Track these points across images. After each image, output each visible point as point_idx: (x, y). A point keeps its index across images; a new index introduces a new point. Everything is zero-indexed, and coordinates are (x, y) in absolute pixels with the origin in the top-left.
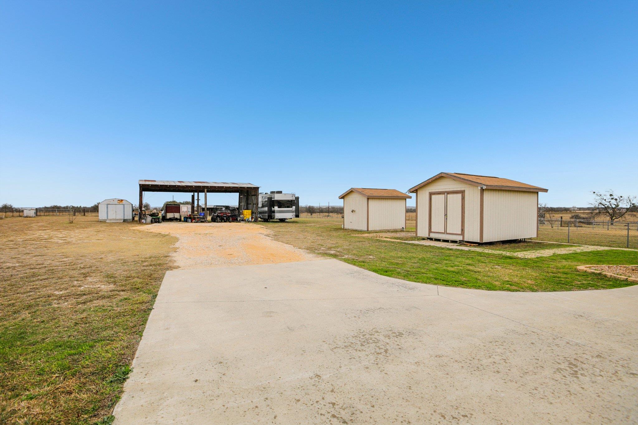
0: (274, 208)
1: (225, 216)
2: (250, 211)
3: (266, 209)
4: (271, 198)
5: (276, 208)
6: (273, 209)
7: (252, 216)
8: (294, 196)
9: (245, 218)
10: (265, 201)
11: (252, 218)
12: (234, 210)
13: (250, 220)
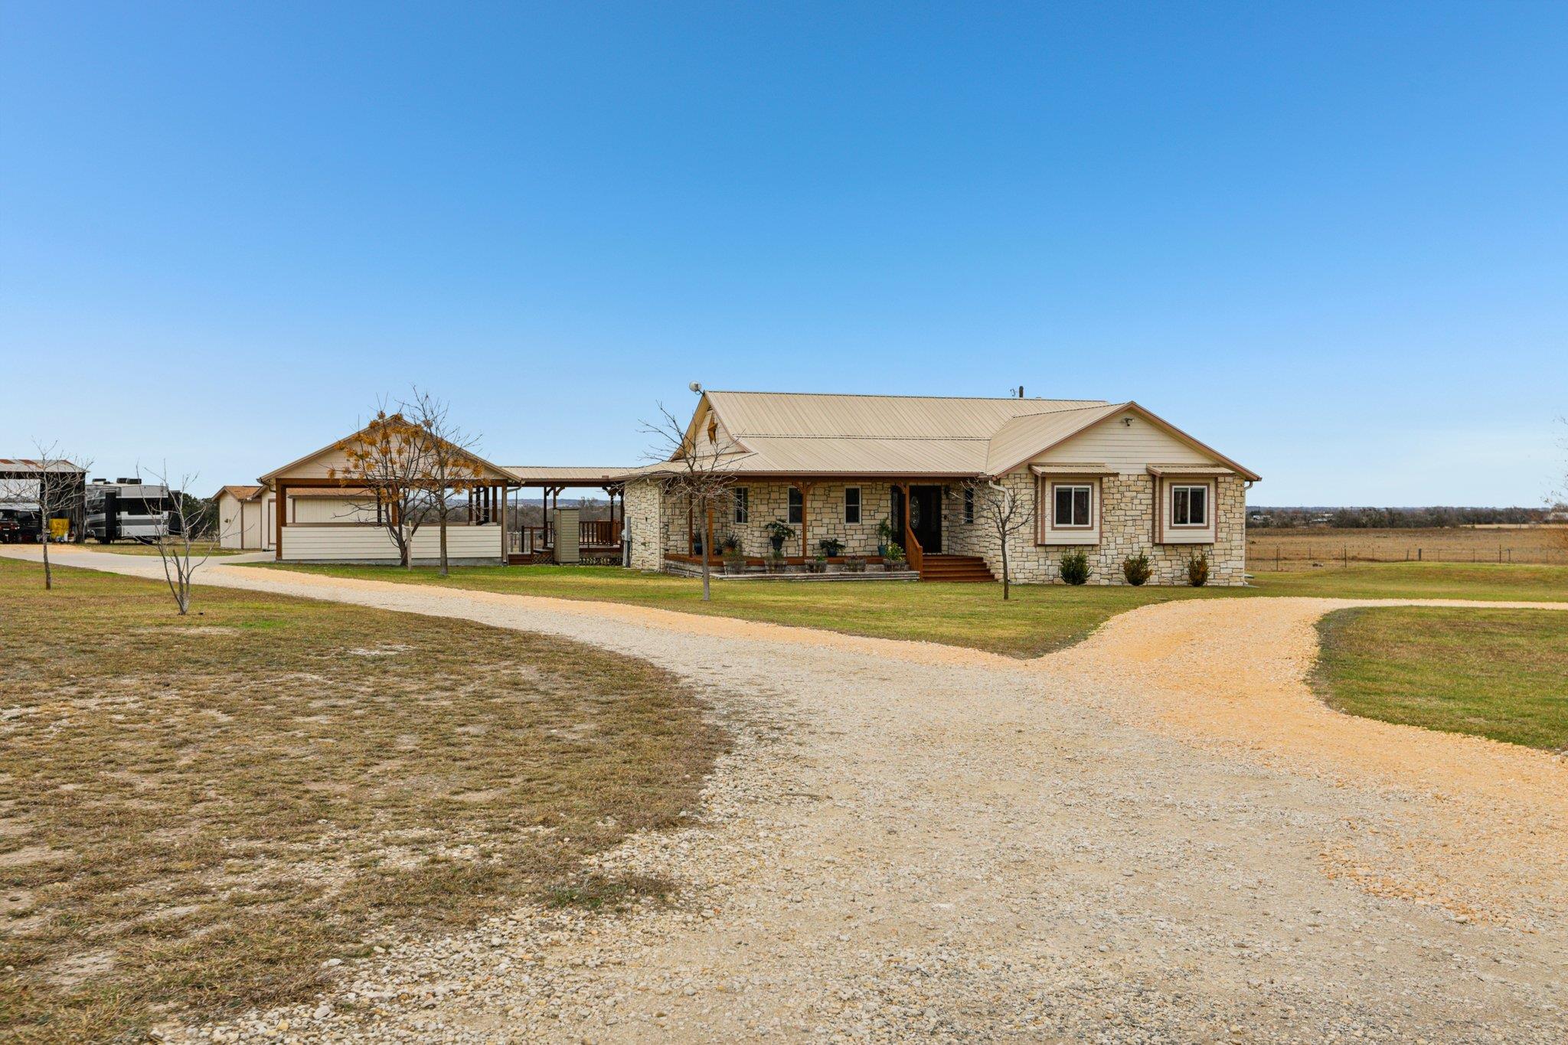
0: (119, 514)
1: (7, 532)
2: (66, 521)
3: (103, 516)
4: (114, 494)
5: (124, 515)
6: (118, 516)
7: (70, 532)
8: (165, 491)
9: (54, 536)
10: (101, 501)
11: (70, 535)
12: (26, 518)
13: (66, 539)
